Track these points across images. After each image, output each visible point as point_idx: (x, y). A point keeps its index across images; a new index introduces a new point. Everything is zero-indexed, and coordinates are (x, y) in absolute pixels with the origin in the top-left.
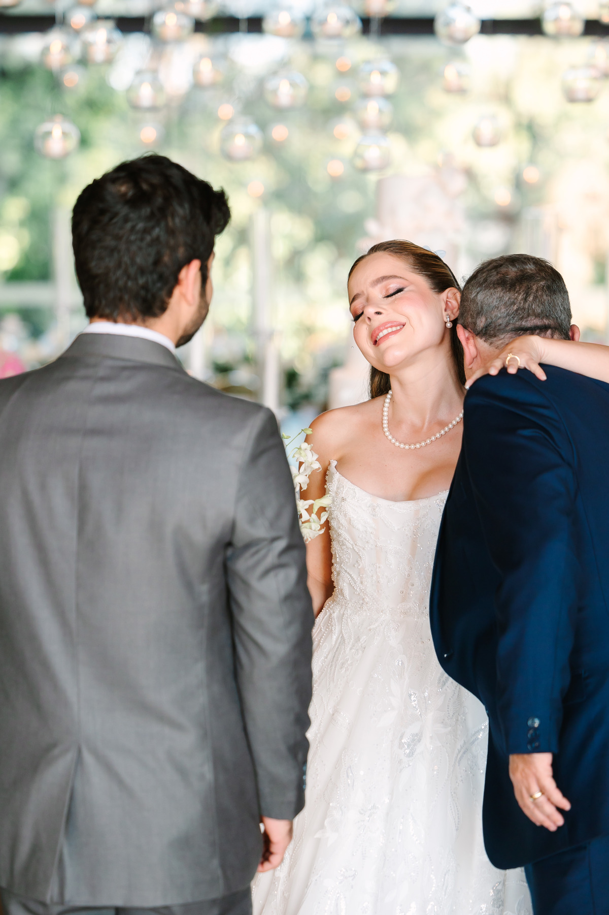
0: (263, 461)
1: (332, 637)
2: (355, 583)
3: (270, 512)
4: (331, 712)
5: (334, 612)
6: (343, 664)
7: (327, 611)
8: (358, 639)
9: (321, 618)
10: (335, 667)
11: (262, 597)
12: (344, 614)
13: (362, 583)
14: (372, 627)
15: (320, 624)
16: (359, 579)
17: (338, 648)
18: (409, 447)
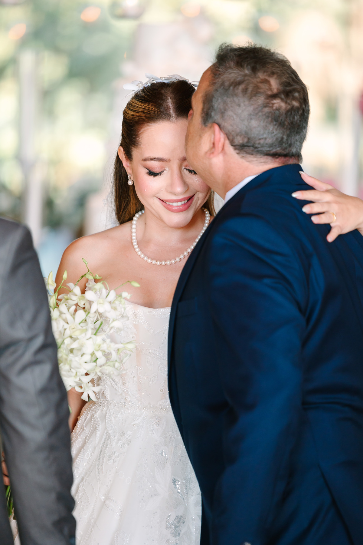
0: (22, 271)
1: (96, 433)
2: (117, 385)
3: (28, 316)
4: (103, 500)
5: (96, 413)
6: (110, 456)
7: (89, 412)
8: (123, 434)
9: (83, 420)
10: (103, 459)
11: (21, 390)
12: (106, 413)
13: (124, 384)
14: (135, 422)
15: (83, 424)
16: (121, 381)
17: (104, 443)
18: (161, 263)
